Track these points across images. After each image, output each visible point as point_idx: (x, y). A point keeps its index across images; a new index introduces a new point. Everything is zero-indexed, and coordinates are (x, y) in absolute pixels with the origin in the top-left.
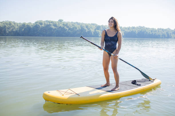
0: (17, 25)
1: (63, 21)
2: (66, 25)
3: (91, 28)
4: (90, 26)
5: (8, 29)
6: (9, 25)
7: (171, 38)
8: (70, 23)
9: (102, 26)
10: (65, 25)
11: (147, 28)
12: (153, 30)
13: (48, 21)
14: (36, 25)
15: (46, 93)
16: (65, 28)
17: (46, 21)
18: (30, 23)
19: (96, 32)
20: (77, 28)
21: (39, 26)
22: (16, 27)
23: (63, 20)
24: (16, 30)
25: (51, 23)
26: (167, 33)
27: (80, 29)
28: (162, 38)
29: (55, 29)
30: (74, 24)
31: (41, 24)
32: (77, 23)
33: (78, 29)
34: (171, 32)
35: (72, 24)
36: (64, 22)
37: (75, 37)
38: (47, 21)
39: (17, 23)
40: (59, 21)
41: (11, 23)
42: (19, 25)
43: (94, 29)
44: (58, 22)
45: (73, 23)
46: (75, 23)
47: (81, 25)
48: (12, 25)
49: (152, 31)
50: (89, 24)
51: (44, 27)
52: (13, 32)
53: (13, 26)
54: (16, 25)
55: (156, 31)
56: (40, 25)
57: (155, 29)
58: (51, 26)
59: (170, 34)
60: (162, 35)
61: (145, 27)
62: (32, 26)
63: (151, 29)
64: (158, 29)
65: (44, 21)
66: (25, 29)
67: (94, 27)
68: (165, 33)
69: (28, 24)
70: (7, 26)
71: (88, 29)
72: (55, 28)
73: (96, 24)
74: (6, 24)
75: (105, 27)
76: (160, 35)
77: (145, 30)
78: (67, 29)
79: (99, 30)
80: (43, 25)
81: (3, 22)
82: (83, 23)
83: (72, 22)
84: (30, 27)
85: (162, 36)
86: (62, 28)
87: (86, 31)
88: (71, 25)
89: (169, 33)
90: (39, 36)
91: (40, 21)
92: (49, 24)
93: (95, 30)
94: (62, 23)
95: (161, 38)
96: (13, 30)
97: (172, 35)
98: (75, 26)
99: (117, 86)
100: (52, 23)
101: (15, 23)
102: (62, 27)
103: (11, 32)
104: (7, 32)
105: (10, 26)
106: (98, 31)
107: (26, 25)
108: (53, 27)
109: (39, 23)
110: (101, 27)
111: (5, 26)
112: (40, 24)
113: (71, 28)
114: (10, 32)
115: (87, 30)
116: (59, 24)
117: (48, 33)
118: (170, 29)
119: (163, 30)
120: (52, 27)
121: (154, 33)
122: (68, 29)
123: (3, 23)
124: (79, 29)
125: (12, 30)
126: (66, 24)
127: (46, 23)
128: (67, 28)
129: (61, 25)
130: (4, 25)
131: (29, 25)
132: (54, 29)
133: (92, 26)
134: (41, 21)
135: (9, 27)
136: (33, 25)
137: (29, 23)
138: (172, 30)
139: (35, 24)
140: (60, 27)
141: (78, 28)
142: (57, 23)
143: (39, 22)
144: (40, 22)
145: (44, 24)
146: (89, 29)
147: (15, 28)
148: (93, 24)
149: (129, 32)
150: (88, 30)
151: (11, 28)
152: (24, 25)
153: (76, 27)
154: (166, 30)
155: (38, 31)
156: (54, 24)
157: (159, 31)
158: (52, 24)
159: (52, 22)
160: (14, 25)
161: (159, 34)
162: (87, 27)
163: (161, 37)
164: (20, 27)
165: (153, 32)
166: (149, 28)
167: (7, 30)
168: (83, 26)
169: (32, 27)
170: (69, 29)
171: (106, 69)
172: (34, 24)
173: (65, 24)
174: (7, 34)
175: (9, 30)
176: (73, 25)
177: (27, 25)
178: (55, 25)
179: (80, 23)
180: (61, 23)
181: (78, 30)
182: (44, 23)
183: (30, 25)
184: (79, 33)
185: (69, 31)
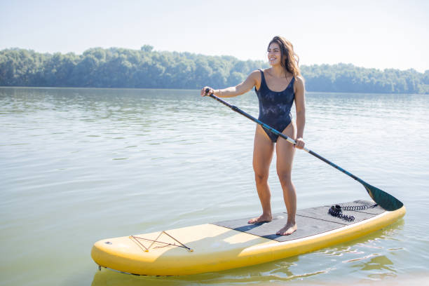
0: (40, 60)
1: (153, 50)
2: (160, 59)
3: (222, 67)
4: (219, 62)
5: (18, 68)
6: (19, 59)
7: (417, 93)
8: (169, 53)
9: (249, 62)
10: (158, 60)
11: (358, 69)
12: (372, 73)
13: (114, 49)
14: (87, 59)
15: (101, 244)
16: (158, 66)
17: (111, 48)
18: (72, 54)
19: (234, 78)
20: (186, 67)
21: (94, 61)
22: (38, 64)
23: (152, 48)
24: (37, 71)
25: (123, 55)
26: (408, 81)
27: (195, 68)
28: (395, 92)
29: (134, 69)
30: (180, 58)
31: (99, 56)
32: (187, 54)
33: (190, 70)
34: (416, 79)
35: (176, 57)
36: (155, 52)
37: (181, 88)
38: (112, 50)
39: (40, 55)
40: (142, 48)
41: (25, 53)
42: (44, 59)
43: (229, 69)
44: (139, 52)
45: (177, 54)
46: (181, 55)
47: (198, 60)
48: (26, 59)
49: (370, 76)
50: (216, 57)
51: (105, 64)
52: (31, 75)
53: (30, 61)
54: (37, 59)
55: (380, 75)
56: (96, 59)
57: (378, 70)
58: (123, 62)
59: (414, 84)
60: (394, 86)
61: (353, 66)
62: (76, 61)
63: (370, 70)
64: (385, 70)
65: (107, 50)
66: (59, 69)
67: (229, 65)
68: (402, 80)
69: (67, 57)
70: (15, 61)
71: (214, 70)
72: (133, 67)
73: (233, 58)
74: (13, 55)
75: (254, 64)
76: (390, 85)
77: (354, 73)
78: (161, 71)
79: (241, 72)
80: (104, 60)
81: (6, 50)
82: (202, 56)
83: (174, 53)
84: (71, 64)
85: (396, 87)
86: (149, 66)
87: (210, 75)
88: (172, 59)
89: (413, 80)
90: (93, 86)
91: (96, 49)
92: (119, 58)
93: (231, 72)
94: (151, 55)
95: (393, 93)
96: (30, 72)
97: (419, 86)
98: (182, 62)
99: (291, 222)
100: (125, 54)
101: (34, 55)
102: (150, 63)
103: (25, 75)
104: (15, 76)
105: (22, 62)
106: (239, 74)
107: (62, 58)
108: (129, 65)
109: (93, 54)
110: (246, 64)
111: (11, 62)
112: (96, 56)
113: (173, 66)
114: (21, 77)
115: (211, 73)
116: (143, 57)
117: (115, 79)
118: (415, 72)
119: (397, 72)
120: (126, 64)
121: (376, 81)
122: (164, 69)
123: (6, 53)
124: (192, 69)
125: (28, 71)
126: (160, 57)
127: (111, 55)
128: (161, 67)
129: (148, 60)
130: (6, 58)
131: (69, 59)
132: (130, 70)
133: (224, 62)
134: (100, 48)
135: (20, 63)
136: (79, 58)
137: (68, 54)
138: (420, 74)
139: (84, 57)
140: (146, 64)
141: (190, 66)
142: (139, 55)
143: (94, 51)
144: (96, 52)
145: (105, 56)
146: (217, 70)
147: (34, 65)
148: (227, 58)
149: (315, 77)
150: (215, 72)
151: (26, 67)
152: (56, 58)
153: (185, 64)
154: (405, 73)
155: (92, 73)
156: (131, 56)
157: (387, 76)
158: (125, 57)
159: (125, 52)
160: (32, 59)
161: (388, 83)
162: (211, 64)
163: (393, 90)
164: (48, 65)
165: (372, 78)
166: (363, 69)
167: (15, 71)
168: (201, 61)
169: (75, 64)
170: (169, 69)
171: (261, 177)
172: (81, 56)
173: (158, 56)
174: (14, 82)
175: (20, 72)
176: (177, 60)
177: (64, 60)
178: (133, 60)
179: (194, 54)
180: (147, 55)
181: (188, 73)
182: (107, 55)
183: (73, 59)
184: (191, 78)
185: (168, 74)
